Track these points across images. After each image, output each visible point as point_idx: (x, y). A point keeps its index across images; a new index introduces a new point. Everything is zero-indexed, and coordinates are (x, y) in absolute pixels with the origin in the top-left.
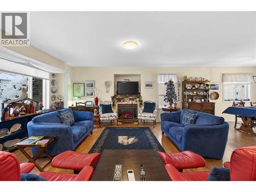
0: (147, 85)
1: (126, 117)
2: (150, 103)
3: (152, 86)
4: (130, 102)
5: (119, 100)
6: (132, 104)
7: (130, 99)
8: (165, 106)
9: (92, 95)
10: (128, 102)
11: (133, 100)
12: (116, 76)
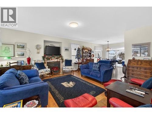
0: (66, 50)
1: (55, 70)
2: (68, 60)
3: (68, 50)
4: (56, 60)
5: (48, 59)
6: (57, 62)
7: (56, 58)
8: (76, 61)
9: (23, 55)
10: (54, 60)
11: (58, 58)
12: (45, 41)
